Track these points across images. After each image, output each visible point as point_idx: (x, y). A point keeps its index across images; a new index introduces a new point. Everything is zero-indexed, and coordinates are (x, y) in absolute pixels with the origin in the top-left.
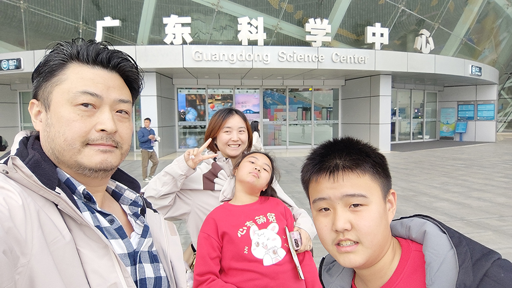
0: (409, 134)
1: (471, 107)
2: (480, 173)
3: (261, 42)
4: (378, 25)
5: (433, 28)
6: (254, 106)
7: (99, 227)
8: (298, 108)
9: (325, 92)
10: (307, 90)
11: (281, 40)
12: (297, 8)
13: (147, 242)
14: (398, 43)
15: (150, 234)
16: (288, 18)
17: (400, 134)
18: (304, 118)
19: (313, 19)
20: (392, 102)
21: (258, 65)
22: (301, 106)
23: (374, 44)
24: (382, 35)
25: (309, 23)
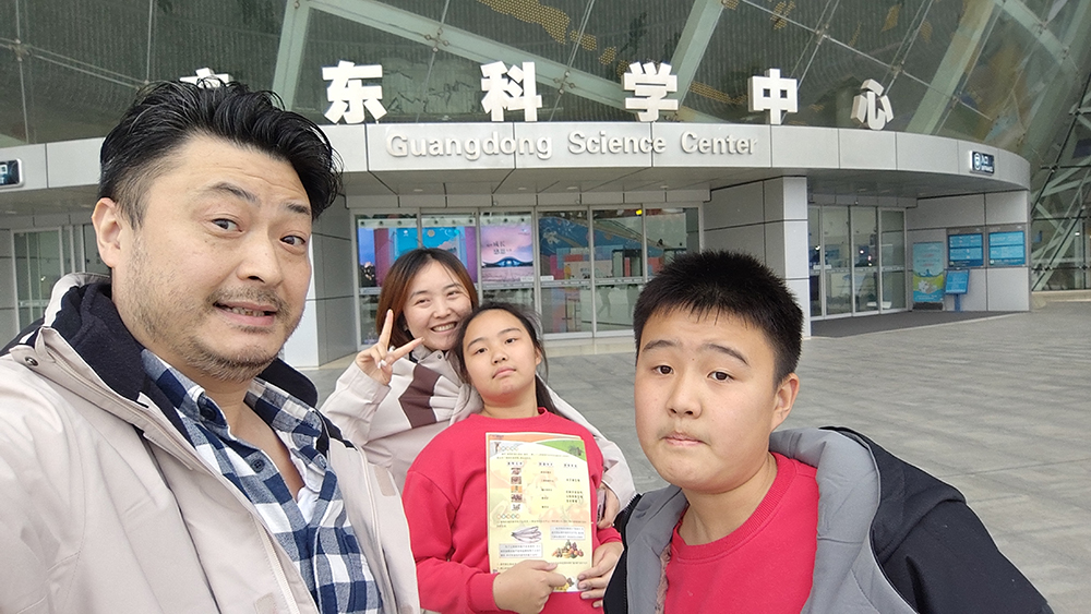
0: (849, 301)
1: (976, 240)
2: (1000, 376)
3: (531, 114)
4: (775, 73)
5: (890, 77)
6: (521, 249)
7: (232, 477)
8: (615, 251)
9: (668, 217)
10: (631, 213)
11: (574, 112)
12: (604, 43)
13: (333, 507)
14: (817, 108)
15: (339, 491)
16: (587, 63)
17: (830, 300)
18: (627, 272)
19: (638, 64)
20: (810, 234)
21: (527, 162)
22: (621, 247)
23: (767, 112)
24: (784, 94)
25: (630, 71)
